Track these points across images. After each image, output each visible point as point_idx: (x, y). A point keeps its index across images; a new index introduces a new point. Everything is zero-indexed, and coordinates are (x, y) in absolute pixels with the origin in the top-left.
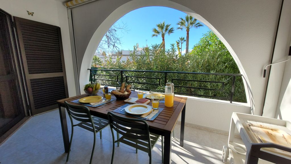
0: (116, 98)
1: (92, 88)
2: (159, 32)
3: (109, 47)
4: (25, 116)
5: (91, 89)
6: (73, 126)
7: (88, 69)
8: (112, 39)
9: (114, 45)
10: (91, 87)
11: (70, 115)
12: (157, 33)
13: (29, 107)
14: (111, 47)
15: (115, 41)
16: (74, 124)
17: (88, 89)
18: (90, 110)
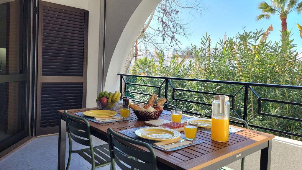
0: (136, 118)
1: (108, 99)
2: (274, 9)
3: (164, 40)
4: (28, 135)
5: (105, 100)
6: (71, 152)
7: (118, 74)
8: (171, 26)
9: (173, 37)
10: (106, 97)
11: (70, 133)
12: (268, 11)
13: (34, 122)
14: (168, 40)
15: (175, 29)
16: (73, 149)
17: (101, 99)
18: (90, 126)
